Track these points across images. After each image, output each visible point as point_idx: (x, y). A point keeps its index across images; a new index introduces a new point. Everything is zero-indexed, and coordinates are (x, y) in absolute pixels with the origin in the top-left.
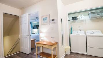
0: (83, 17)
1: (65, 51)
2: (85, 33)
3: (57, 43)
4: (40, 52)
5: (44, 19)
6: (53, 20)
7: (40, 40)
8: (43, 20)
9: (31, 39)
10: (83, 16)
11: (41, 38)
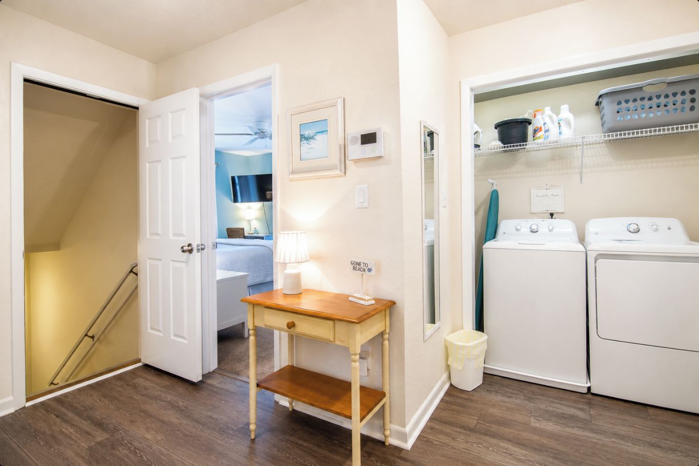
0: (568, 123)
1: (448, 367)
2: (582, 240)
3: (388, 307)
4: (276, 369)
5: (307, 133)
6: (369, 139)
7: (279, 284)
8: (303, 137)
9: (221, 275)
10: (565, 112)
11: (284, 264)
